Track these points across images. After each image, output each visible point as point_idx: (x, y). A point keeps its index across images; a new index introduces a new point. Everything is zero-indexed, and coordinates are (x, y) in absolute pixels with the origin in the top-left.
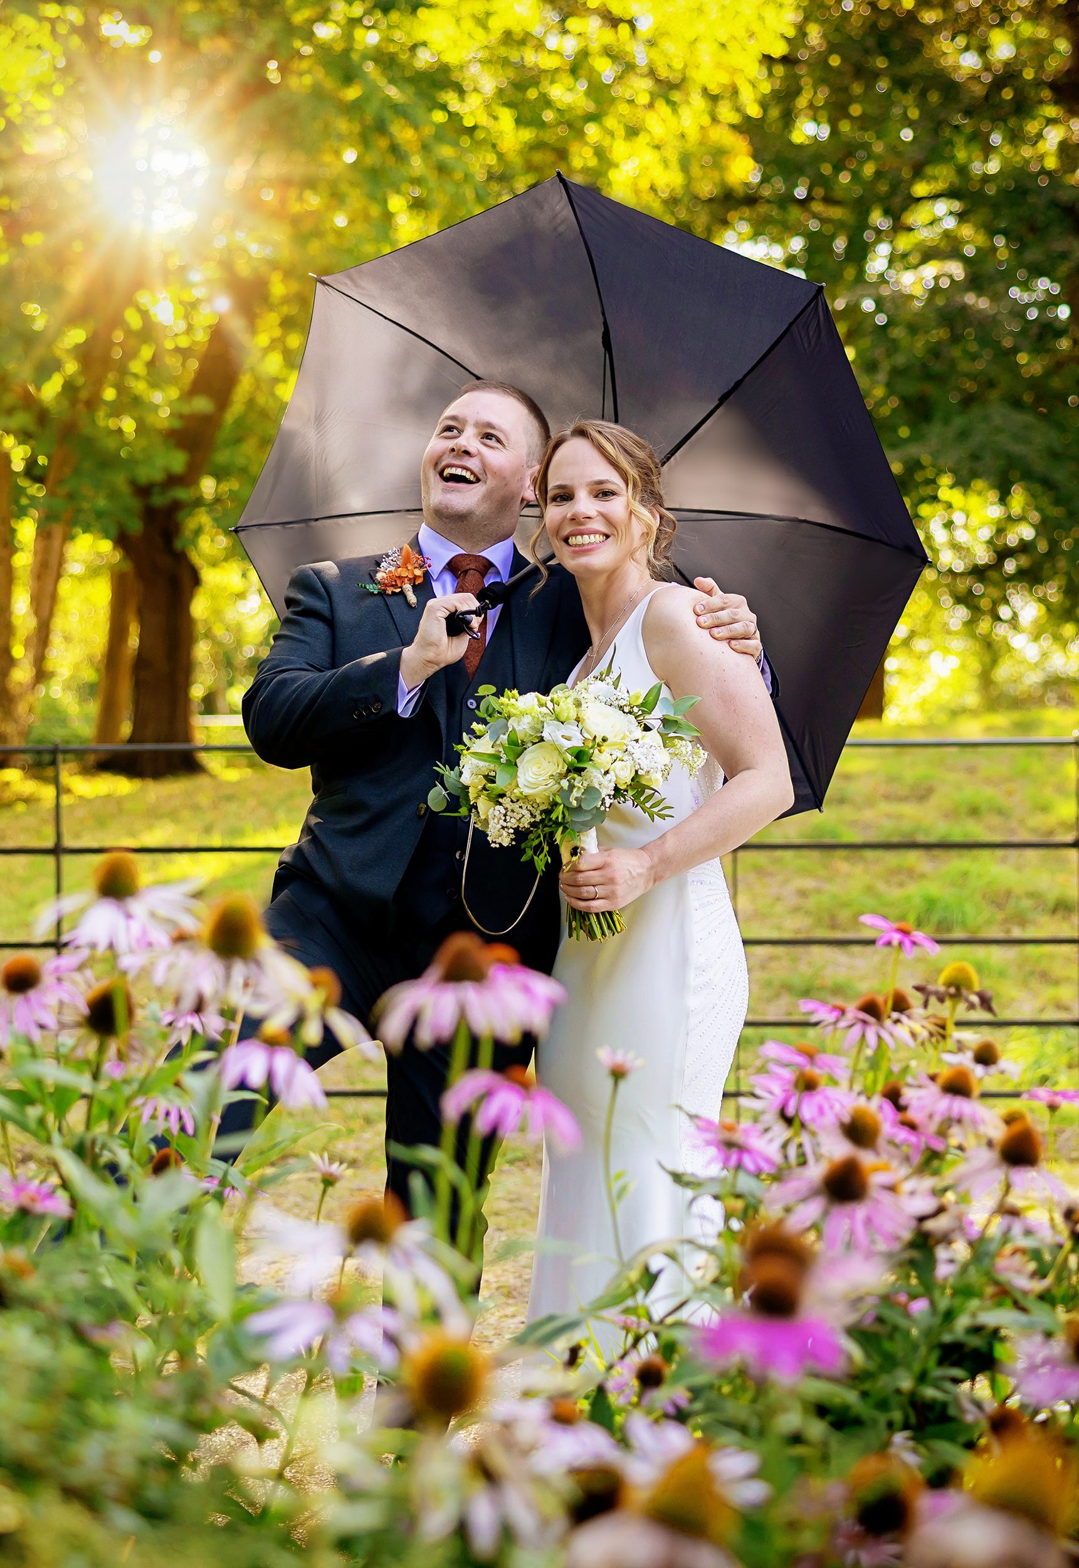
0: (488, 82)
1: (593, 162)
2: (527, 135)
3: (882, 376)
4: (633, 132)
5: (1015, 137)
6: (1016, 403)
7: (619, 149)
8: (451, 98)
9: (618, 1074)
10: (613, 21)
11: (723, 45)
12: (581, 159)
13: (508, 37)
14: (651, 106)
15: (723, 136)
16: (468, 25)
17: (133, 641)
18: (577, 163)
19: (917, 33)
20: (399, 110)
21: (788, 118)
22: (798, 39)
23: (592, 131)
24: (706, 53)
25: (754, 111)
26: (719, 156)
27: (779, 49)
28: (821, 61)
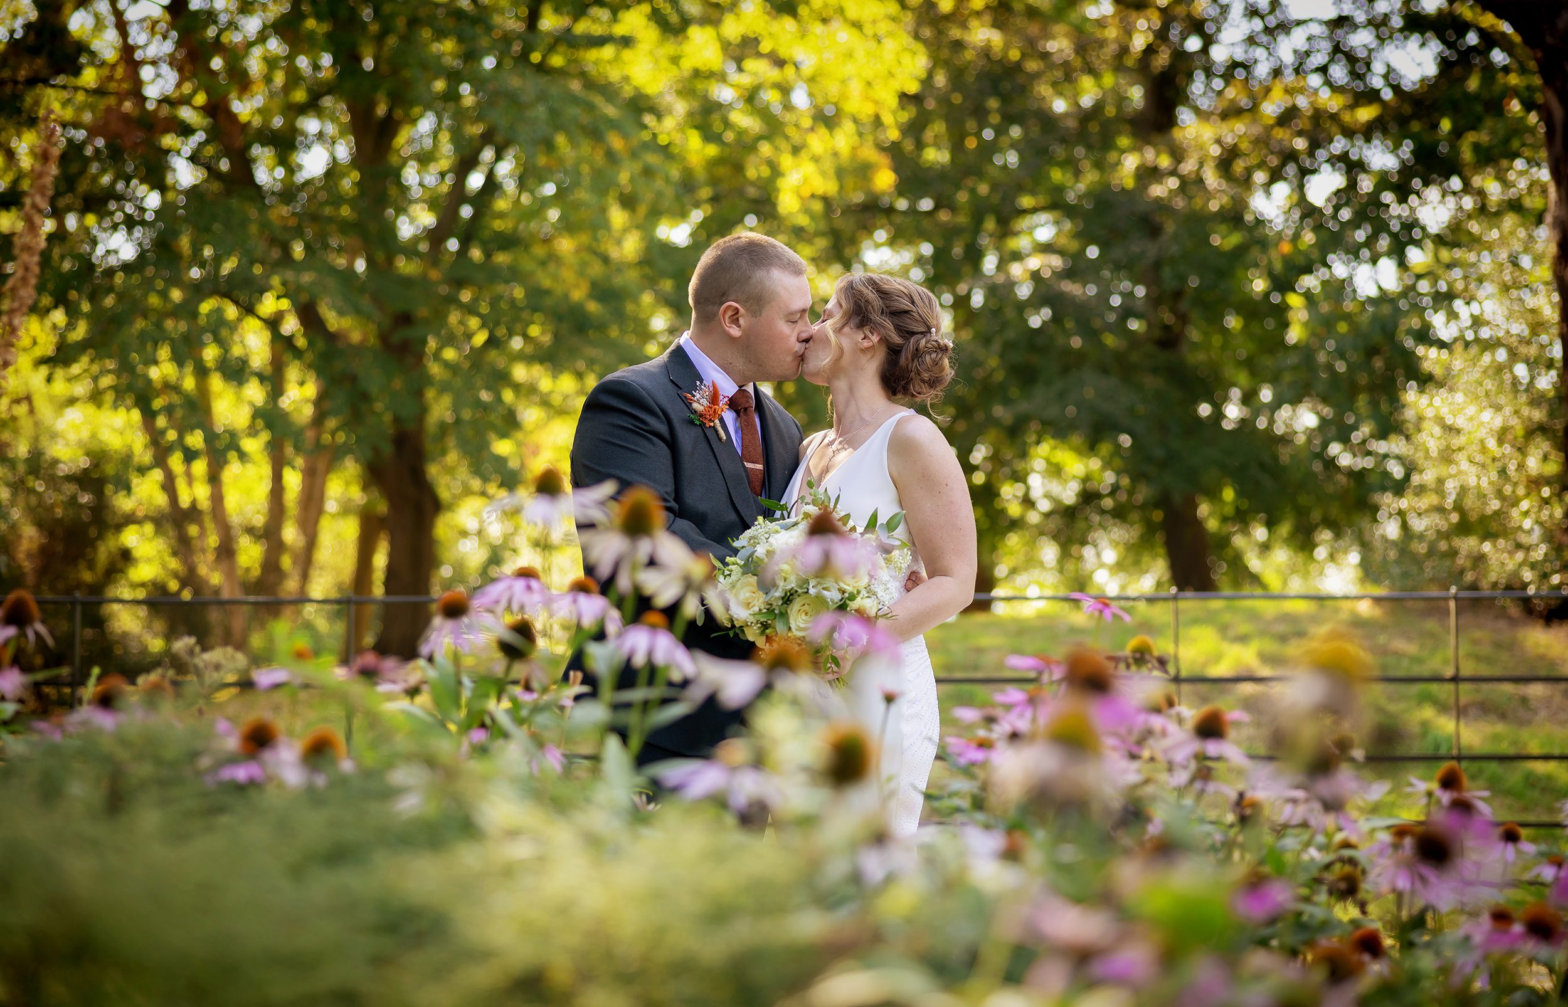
0: (681, 107)
1: (765, 172)
2: (712, 150)
3: (996, 346)
4: (796, 150)
5: (1099, 165)
6: (1105, 371)
7: (786, 161)
8: (649, 119)
9: (890, 699)
10: (780, 63)
11: (869, 84)
12: (754, 171)
13: (697, 74)
14: (812, 129)
15: (869, 153)
16: (665, 63)
17: (380, 560)
18: (751, 173)
19: (1020, 79)
20: (613, 124)
21: (920, 145)
22: (927, 81)
23: (765, 149)
24: (855, 88)
25: (893, 134)
26: (864, 171)
27: (913, 88)
28: (944, 100)
